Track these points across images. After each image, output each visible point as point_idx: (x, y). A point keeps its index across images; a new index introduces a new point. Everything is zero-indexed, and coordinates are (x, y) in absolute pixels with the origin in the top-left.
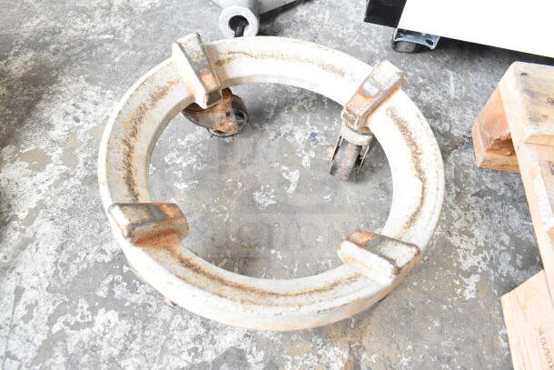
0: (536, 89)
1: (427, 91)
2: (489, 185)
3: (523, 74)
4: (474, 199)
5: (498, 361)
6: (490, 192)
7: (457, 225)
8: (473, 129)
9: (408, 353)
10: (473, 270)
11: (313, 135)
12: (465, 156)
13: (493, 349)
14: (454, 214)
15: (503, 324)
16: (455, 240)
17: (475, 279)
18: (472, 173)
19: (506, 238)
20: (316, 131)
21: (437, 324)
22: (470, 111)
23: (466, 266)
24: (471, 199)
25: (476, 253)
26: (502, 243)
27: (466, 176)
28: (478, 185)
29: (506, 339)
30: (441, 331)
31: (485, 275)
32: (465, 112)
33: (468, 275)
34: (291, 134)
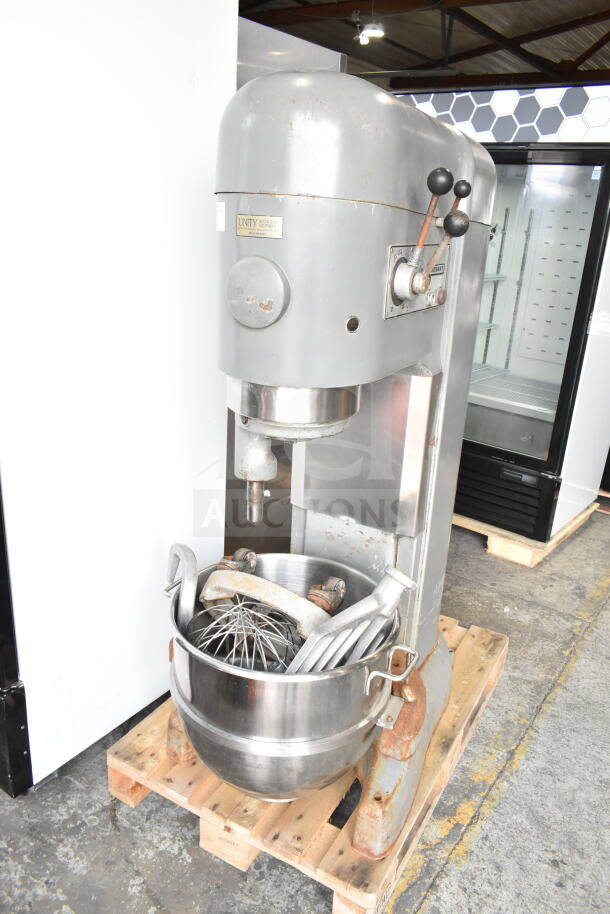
0: (127, 755)
1: (69, 799)
2: (146, 810)
3: (116, 753)
4: (148, 824)
5: (222, 868)
6: (151, 812)
7: (155, 841)
8: (112, 793)
9: (196, 906)
10: (180, 849)
11: (47, 882)
12: (123, 809)
13: (217, 866)
14: (149, 838)
15: (210, 855)
16: (162, 848)
17: (185, 852)
18: (135, 813)
19: (177, 824)
20: (45, 879)
21: (192, 884)
22: (100, 786)
23: (176, 852)
24: (147, 825)
25: (174, 842)
26: (178, 827)
27: (134, 817)
28: (142, 815)
29: (216, 857)
30: (196, 884)
31: (186, 846)
32: (98, 789)
33: (180, 854)
34: (35, 895)
